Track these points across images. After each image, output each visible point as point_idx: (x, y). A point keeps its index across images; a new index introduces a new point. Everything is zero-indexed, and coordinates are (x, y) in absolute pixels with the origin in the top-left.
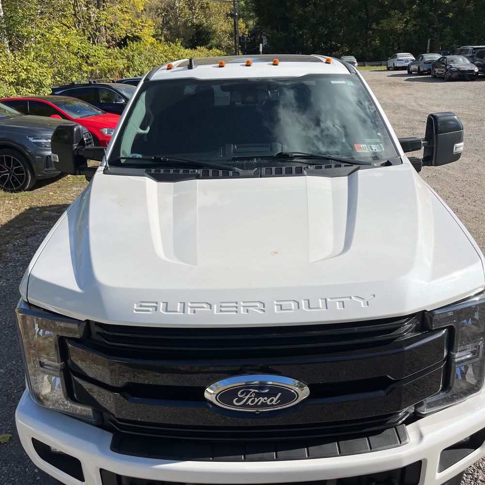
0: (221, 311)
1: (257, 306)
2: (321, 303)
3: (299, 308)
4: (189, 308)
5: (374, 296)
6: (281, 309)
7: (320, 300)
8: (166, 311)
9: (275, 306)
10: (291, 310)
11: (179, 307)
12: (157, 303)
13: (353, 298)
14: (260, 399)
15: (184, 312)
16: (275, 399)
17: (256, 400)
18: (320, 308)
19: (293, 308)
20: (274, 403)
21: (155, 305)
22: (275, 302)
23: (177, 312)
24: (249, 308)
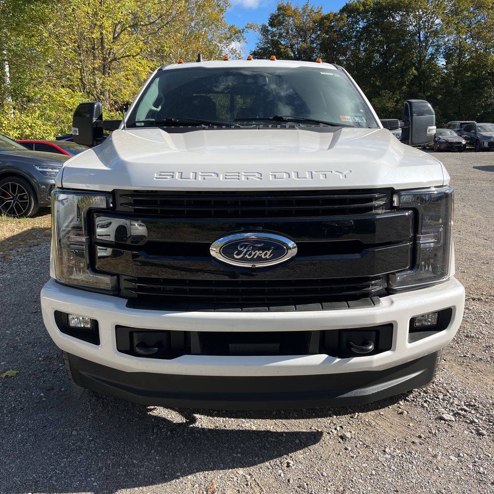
0: (226, 178)
1: (255, 176)
2: (308, 175)
3: (289, 177)
4: (200, 176)
5: (351, 171)
6: (275, 178)
7: (307, 173)
8: (181, 178)
9: (271, 176)
10: (283, 178)
11: (192, 175)
12: (173, 173)
13: (334, 172)
14: (256, 253)
15: (195, 179)
16: (269, 253)
17: (253, 253)
18: (306, 178)
19: (285, 177)
20: (267, 256)
21: (172, 174)
22: (271, 173)
23: (190, 179)
24: (249, 177)
